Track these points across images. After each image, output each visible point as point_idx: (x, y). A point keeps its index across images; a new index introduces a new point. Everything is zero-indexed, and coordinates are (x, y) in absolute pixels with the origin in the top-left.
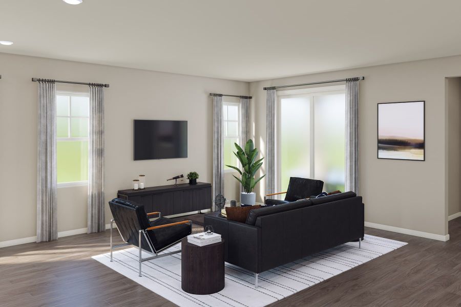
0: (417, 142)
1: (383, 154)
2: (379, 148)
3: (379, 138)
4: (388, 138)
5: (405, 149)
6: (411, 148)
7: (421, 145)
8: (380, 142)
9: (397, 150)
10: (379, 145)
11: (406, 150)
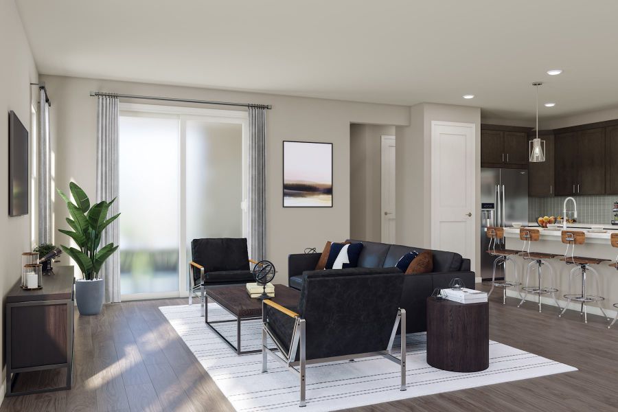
0: (325, 187)
1: (289, 201)
2: (285, 195)
3: (285, 182)
4: (295, 183)
5: (313, 195)
6: (319, 194)
7: (329, 191)
8: (286, 187)
9: (305, 197)
10: (285, 190)
11: (315, 196)
